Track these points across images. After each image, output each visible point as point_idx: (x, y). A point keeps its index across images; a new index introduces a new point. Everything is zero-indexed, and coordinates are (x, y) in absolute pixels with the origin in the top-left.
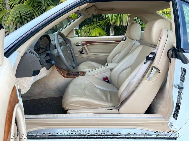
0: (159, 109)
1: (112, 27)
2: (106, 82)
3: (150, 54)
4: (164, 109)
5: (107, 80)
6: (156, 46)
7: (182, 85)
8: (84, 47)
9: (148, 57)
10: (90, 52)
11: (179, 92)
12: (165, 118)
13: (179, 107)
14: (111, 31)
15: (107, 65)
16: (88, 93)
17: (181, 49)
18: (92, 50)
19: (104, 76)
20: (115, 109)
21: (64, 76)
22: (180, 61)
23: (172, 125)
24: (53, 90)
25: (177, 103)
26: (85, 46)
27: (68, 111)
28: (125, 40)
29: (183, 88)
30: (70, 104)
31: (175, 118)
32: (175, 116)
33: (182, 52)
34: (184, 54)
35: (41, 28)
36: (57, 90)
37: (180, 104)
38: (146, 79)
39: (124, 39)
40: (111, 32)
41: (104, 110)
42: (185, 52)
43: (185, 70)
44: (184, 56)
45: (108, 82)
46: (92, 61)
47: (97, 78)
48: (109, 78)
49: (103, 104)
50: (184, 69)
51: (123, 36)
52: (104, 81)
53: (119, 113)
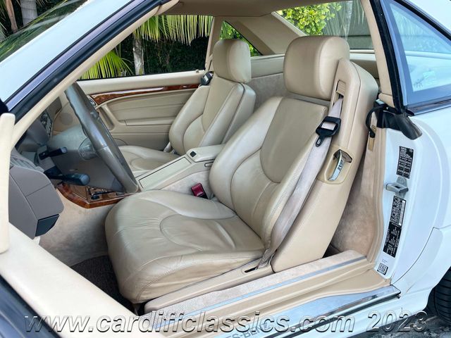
0: (349, 240)
1: (137, 43)
2: (200, 196)
3: (324, 121)
4: (360, 239)
5: (201, 193)
6: (330, 100)
7: (405, 184)
8: (101, 108)
9: (319, 128)
10: (120, 121)
11: (395, 199)
12: (366, 257)
13: (399, 229)
14: (135, 54)
15: (193, 154)
16: (178, 241)
17: (404, 107)
18: (124, 115)
19: (192, 184)
20: (264, 265)
21: (83, 204)
22: (400, 134)
23: (385, 270)
24: (57, 249)
25: (390, 223)
26: (104, 106)
27: (149, 305)
28: (208, 83)
29: (407, 190)
30: (152, 285)
31: (389, 253)
32: (391, 249)
33: (406, 114)
34: (411, 118)
35: (55, 80)
36: (67, 247)
37: (400, 224)
38: (326, 182)
39: (207, 79)
40: (135, 57)
41: (239, 275)
42: (412, 114)
43: (410, 153)
44: (410, 123)
45: (204, 196)
46: (127, 145)
47: (174, 191)
48: (204, 185)
49: (233, 261)
50: (408, 149)
51: (197, 72)
52: (195, 195)
53: (274, 272)
